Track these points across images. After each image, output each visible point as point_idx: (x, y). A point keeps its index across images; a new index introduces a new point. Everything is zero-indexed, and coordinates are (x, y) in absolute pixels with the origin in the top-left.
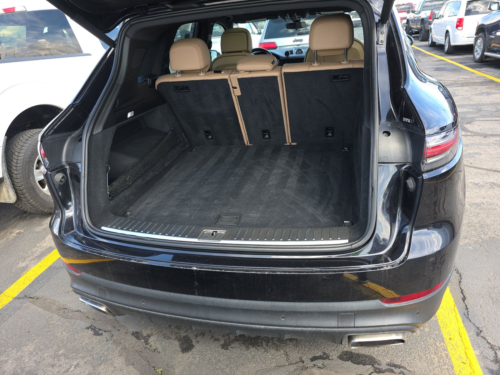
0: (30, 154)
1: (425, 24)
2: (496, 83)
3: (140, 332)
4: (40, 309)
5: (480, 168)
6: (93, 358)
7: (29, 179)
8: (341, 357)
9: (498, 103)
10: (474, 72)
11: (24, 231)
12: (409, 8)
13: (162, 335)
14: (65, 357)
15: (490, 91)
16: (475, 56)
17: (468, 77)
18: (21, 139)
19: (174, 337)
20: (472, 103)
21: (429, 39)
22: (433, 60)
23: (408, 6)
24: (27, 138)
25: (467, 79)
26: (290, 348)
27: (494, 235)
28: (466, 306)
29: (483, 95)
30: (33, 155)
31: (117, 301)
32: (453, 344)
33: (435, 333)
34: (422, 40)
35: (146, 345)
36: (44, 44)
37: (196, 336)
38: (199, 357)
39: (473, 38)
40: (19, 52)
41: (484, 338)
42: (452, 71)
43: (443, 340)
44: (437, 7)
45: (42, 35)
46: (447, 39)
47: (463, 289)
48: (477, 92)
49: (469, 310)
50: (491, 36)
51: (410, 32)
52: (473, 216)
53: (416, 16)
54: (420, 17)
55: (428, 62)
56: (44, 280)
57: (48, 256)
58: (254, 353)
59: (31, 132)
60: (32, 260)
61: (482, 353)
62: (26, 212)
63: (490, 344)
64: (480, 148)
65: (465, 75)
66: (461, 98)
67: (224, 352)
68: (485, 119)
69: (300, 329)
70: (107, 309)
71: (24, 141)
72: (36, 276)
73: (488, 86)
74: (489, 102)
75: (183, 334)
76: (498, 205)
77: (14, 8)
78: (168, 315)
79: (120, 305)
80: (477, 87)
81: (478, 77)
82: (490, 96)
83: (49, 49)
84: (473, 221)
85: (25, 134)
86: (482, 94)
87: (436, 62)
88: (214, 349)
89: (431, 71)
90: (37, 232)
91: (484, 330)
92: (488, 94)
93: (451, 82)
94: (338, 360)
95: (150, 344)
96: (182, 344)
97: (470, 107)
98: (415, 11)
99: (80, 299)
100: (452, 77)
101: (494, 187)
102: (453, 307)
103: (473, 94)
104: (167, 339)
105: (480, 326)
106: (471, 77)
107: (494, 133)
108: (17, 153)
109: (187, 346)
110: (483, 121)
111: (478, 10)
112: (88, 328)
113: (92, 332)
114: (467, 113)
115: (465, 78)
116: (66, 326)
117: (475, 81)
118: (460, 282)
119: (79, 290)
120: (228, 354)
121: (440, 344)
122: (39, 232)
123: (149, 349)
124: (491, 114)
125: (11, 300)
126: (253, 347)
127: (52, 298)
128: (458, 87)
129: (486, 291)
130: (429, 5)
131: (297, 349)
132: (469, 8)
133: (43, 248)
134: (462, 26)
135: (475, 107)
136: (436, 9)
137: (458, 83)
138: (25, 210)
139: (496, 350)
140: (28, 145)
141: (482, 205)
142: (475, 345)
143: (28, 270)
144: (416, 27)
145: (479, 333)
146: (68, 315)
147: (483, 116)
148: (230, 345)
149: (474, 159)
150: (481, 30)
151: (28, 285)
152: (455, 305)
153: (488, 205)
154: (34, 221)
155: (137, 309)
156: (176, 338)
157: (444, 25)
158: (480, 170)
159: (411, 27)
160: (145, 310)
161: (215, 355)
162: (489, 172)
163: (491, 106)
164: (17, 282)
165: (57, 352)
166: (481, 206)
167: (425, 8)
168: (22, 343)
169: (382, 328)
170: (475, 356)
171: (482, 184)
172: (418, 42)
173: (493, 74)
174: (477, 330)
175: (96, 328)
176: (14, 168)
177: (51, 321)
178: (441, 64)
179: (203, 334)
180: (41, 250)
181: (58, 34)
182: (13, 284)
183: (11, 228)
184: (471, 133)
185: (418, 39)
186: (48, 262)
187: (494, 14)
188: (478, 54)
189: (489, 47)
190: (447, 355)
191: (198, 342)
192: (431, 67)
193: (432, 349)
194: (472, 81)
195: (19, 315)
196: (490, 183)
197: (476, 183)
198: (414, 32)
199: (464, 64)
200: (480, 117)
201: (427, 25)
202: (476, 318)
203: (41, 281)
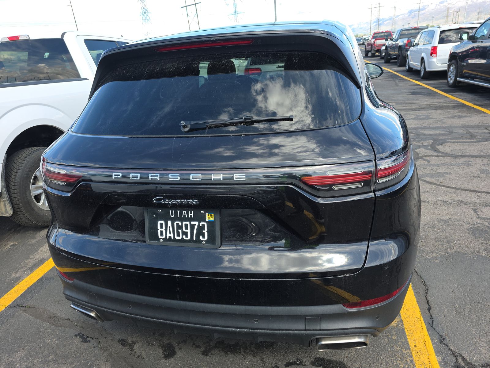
0: (27, 171)
1: (402, 51)
2: (468, 107)
3: (126, 339)
4: (31, 318)
5: (449, 187)
6: (80, 364)
7: (26, 194)
8: (313, 363)
9: (469, 126)
10: (447, 96)
11: (18, 243)
12: (387, 36)
13: (147, 342)
14: (54, 363)
15: (461, 114)
16: (449, 81)
17: (442, 101)
18: (20, 157)
19: (157, 344)
20: (444, 125)
21: (407, 65)
22: (410, 84)
23: (387, 34)
24: (26, 155)
25: (441, 103)
26: (266, 355)
27: (459, 250)
28: (431, 315)
29: (455, 119)
30: (30, 171)
31: (106, 307)
32: (418, 351)
33: (401, 340)
34: (400, 66)
35: (131, 352)
36: (43, 68)
37: (179, 343)
38: (181, 363)
39: (447, 65)
40: (19, 75)
41: (447, 346)
42: (427, 95)
43: (408, 348)
44: (413, 35)
45: (43, 60)
46: (423, 65)
47: (429, 300)
48: (449, 115)
49: (434, 319)
50: (462, 63)
51: (389, 57)
52: (441, 232)
53: (394, 43)
54: (398, 44)
55: (405, 86)
56: (35, 290)
57: (41, 267)
58: (232, 359)
59: (29, 150)
60: (25, 271)
61: (443, 359)
62: (20, 225)
63: (452, 350)
64: (450, 168)
65: (440, 99)
66: (435, 121)
67: (204, 358)
68: (456, 141)
69: (271, 331)
70: (96, 314)
71: (22, 158)
72: (29, 286)
73: (460, 110)
74: (460, 125)
75: (166, 342)
76: (465, 222)
77: (18, 37)
78: (152, 319)
79: (109, 310)
80: (450, 110)
81: (451, 101)
82: (461, 119)
83: (47, 73)
84: (441, 236)
85: (24, 152)
86: (454, 117)
87: (412, 86)
88: (196, 355)
89: (407, 95)
90: (30, 245)
91: (447, 338)
92: (460, 117)
93: (426, 105)
94: (311, 365)
95: (135, 351)
96: (165, 350)
97: (442, 129)
98: (393, 38)
99: (72, 306)
100: (426, 101)
101: (462, 204)
102: (419, 317)
103: (445, 117)
104: (151, 346)
105: (444, 334)
106: (445, 101)
107: (464, 154)
108: (15, 169)
109: (169, 353)
110: (454, 143)
111: (451, 39)
112: (76, 336)
113: (80, 340)
114: (440, 135)
115: (439, 102)
116: (56, 333)
117: (448, 105)
118: (426, 293)
119: (71, 297)
120: (208, 360)
121: (405, 350)
122: (33, 245)
123: (134, 355)
124: (462, 136)
125: (4, 308)
126: (232, 354)
127: (43, 307)
128: (432, 110)
129: (450, 302)
130: (406, 33)
131: (272, 355)
132: (441, 37)
133: (36, 259)
134: (436, 53)
135: (447, 129)
136: (413, 37)
137: (432, 107)
138: (20, 223)
139: (457, 356)
140: (26, 162)
141: (450, 221)
142: (438, 352)
143: (20, 280)
144: (394, 53)
145: (442, 340)
146: (57, 323)
147: (454, 138)
148: (210, 352)
149: (444, 178)
150: (453, 57)
151: (21, 294)
152: (421, 315)
153: (455, 221)
154: (28, 234)
155: (124, 314)
156: (160, 345)
157: (419, 52)
158: (449, 189)
159: (390, 53)
160: (131, 315)
161: (196, 361)
162: (457, 190)
163: (462, 128)
164: (10, 291)
165: (46, 358)
166: (448, 222)
167: (402, 36)
168: (13, 349)
169: (346, 331)
170: (437, 362)
171: (451, 202)
172: (397, 67)
173: (465, 98)
174: (440, 338)
175: (84, 335)
176: (12, 183)
177: (41, 328)
178: (417, 89)
179: (185, 342)
180: (34, 262)
181: (57, 60)
182: (7, 294)
183: (6, 241)
184: (442, 154)
185: (397, 65)
186: (40, 273)
187: (465, 43)
188: (451, 79)
189: (461, 73)
190: (412, 361)
191: (180, 349)
192: (408, 91)
193: (398, 356)
194: (445, 105)
195: (11, 323)
196: (458, 201)
197: (445, 201)
198: (392, 58)
199: (439, 89)
200: (451, 139)
201: (404, 52)
202: (440, 327)
203: (33, 291)
